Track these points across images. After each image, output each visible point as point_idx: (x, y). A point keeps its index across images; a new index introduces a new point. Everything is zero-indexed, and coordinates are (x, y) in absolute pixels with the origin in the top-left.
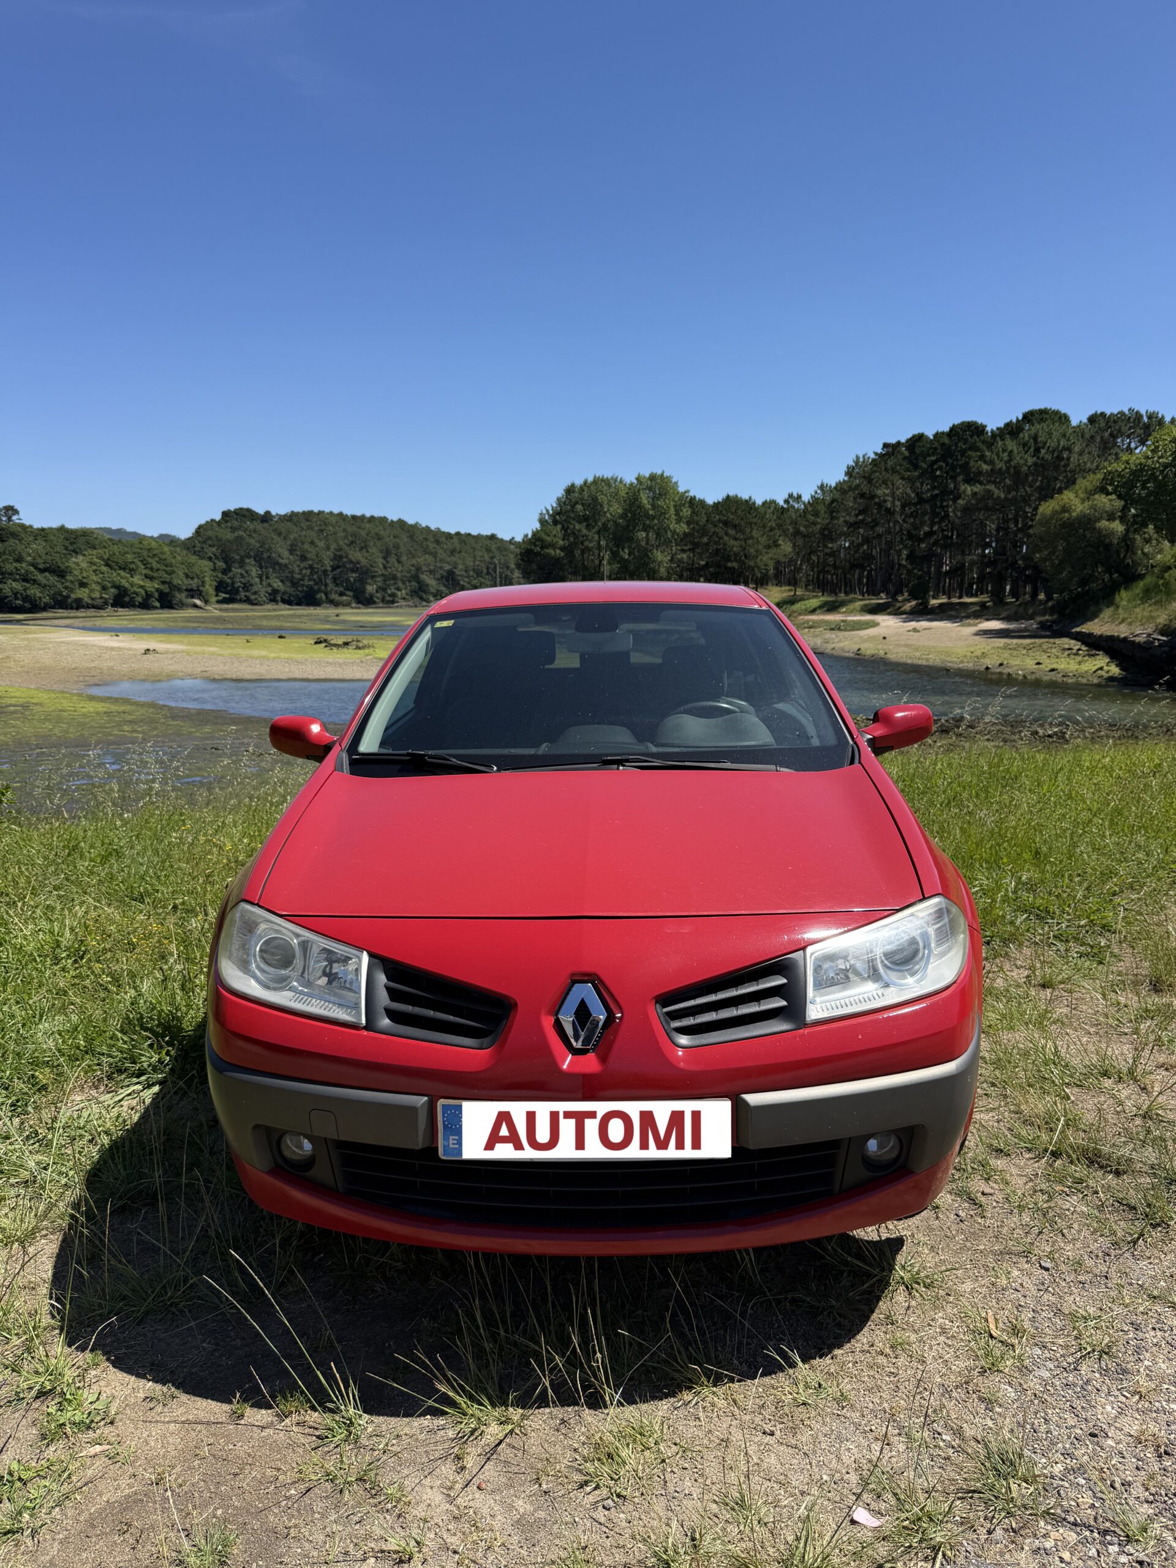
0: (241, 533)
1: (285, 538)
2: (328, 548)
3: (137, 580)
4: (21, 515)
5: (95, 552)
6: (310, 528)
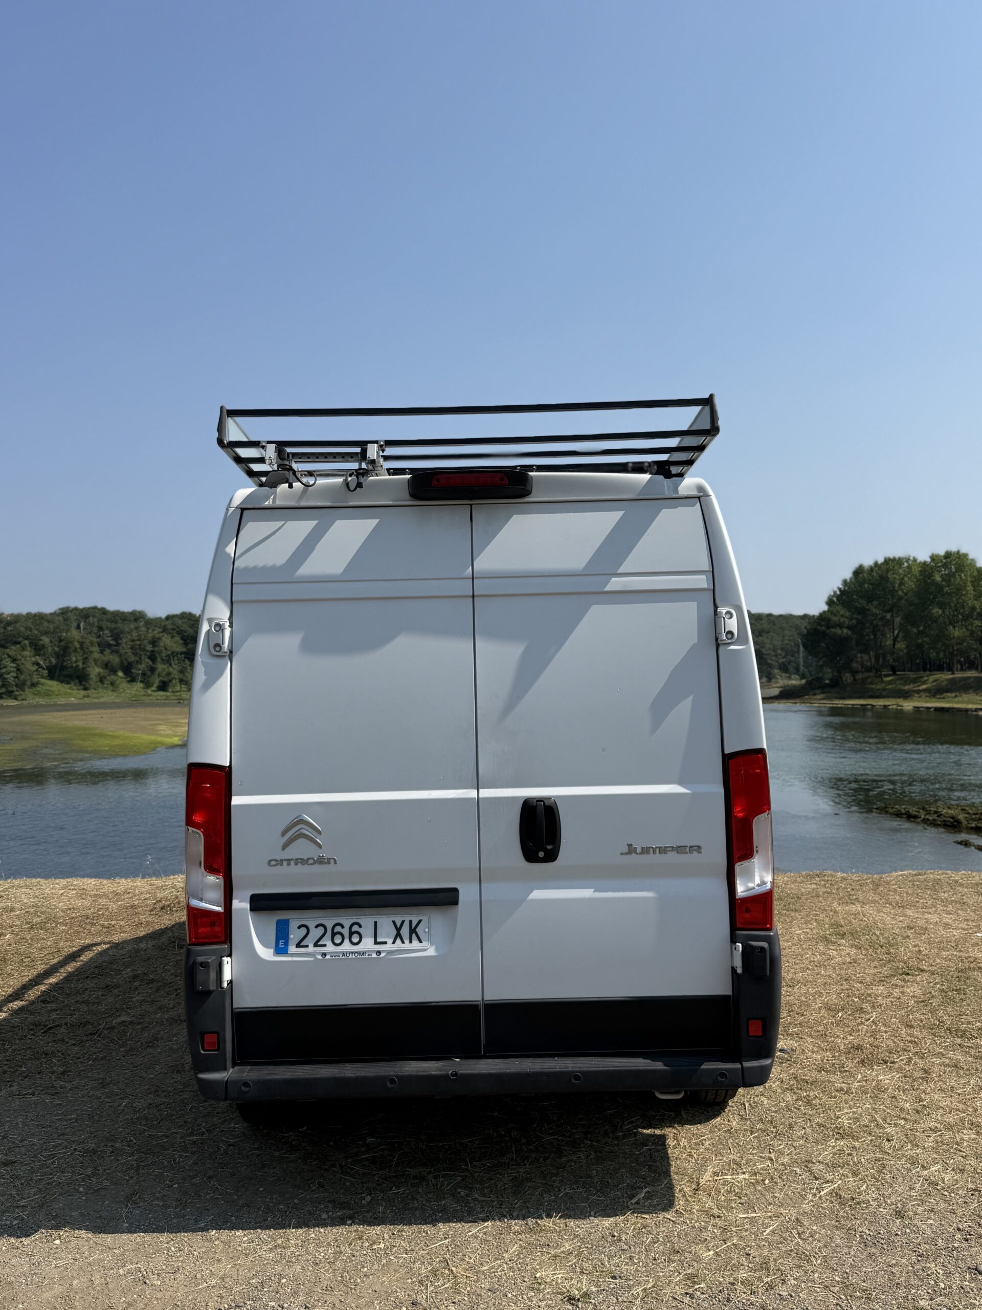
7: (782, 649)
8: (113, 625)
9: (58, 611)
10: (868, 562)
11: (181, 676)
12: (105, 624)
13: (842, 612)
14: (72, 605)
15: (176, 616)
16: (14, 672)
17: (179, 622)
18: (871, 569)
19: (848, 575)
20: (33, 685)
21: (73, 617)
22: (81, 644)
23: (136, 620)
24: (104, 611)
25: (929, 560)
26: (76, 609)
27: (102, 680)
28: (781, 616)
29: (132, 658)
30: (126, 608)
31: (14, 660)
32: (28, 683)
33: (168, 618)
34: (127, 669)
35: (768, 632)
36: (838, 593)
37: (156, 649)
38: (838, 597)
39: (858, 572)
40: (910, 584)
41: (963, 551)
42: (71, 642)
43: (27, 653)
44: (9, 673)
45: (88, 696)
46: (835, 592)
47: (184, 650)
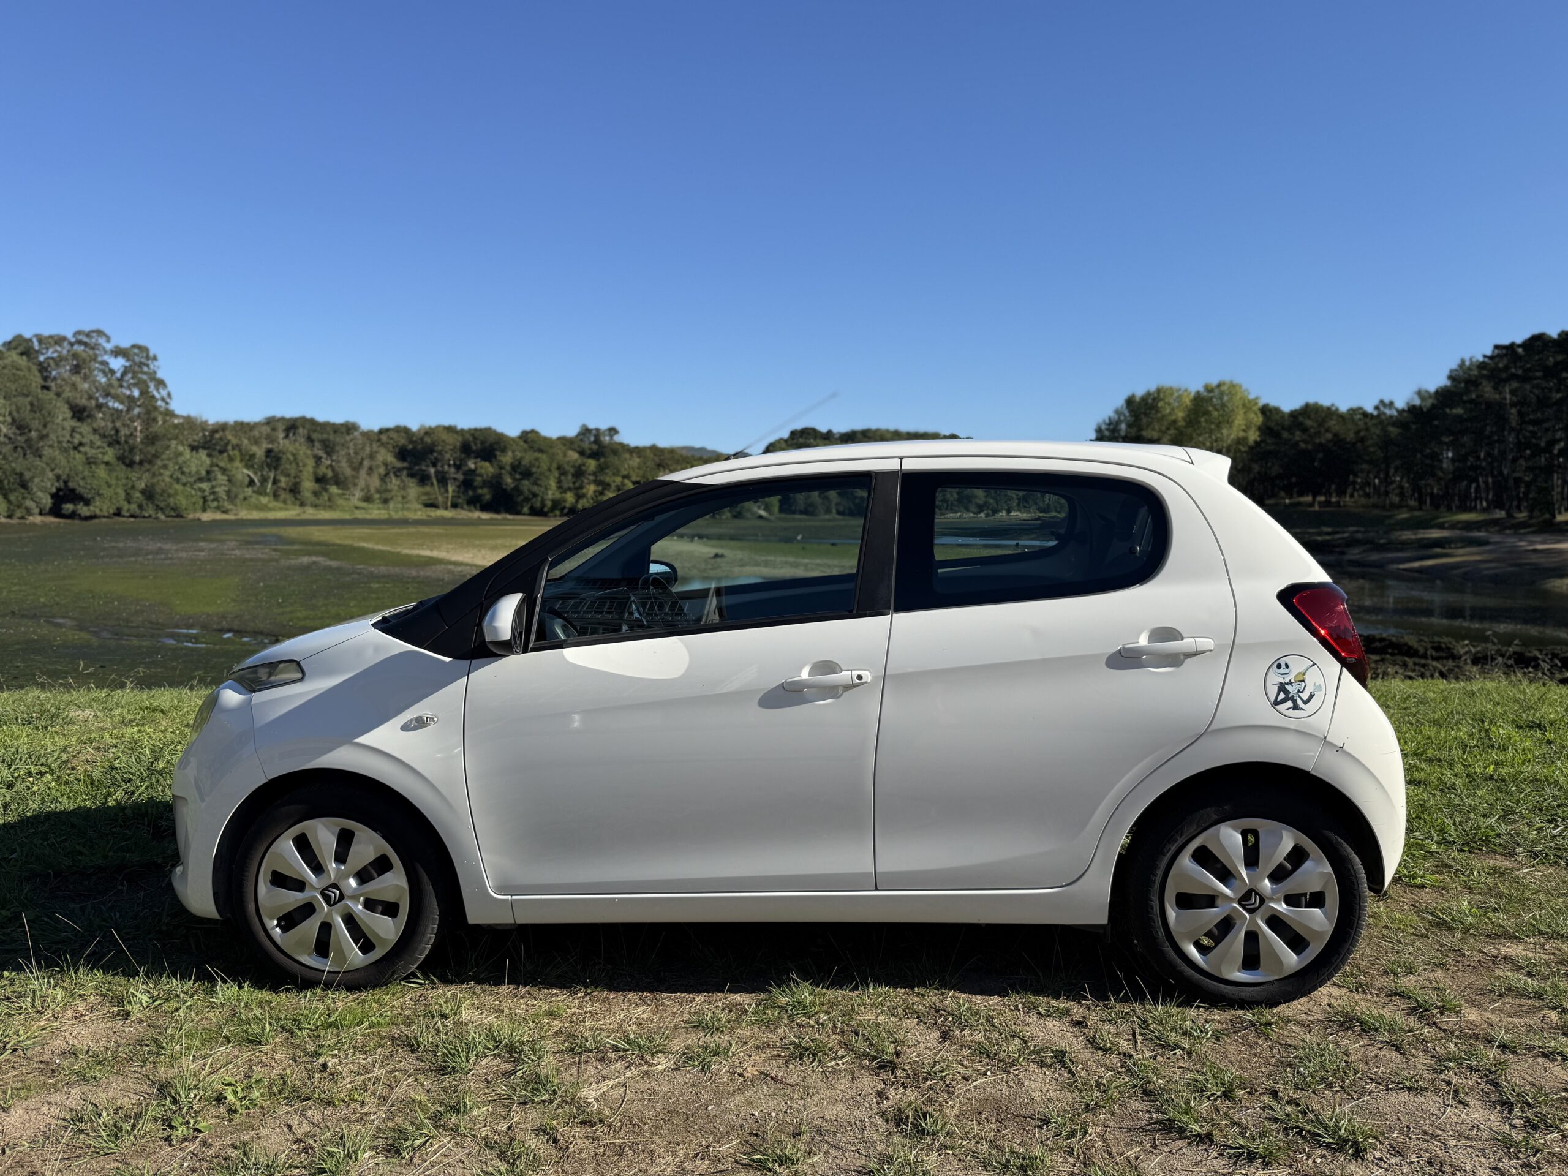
4: (621, 436)
8: (325, 436)
9: (264, 421)
10: (1139, 392)
11: (402, 492)
12: (315, 436)
14: (280, 415)
15: (387, 430)
16: (225, 485)
17: (394, 435)
18: (1143, 399)
19: (1120, 405)
20: (245, 498)
21: (281, 427)
22: (294, 455)
23: (349, 432)
24: (312, 422)
25: (1201, 390)
26: (283, 419)
27: (316, 494)
29: (348, 472)
30: (338, 419)
31: (224, 471)
32: (241, 496)
33: (382, 431)
37: (374, 463)
39: (1130, 402)
40: (1180, 415)
41: (1236, 381)
42: (284, 453)
43: (236, 464)
44: (221, 485)
45: (304, 512)
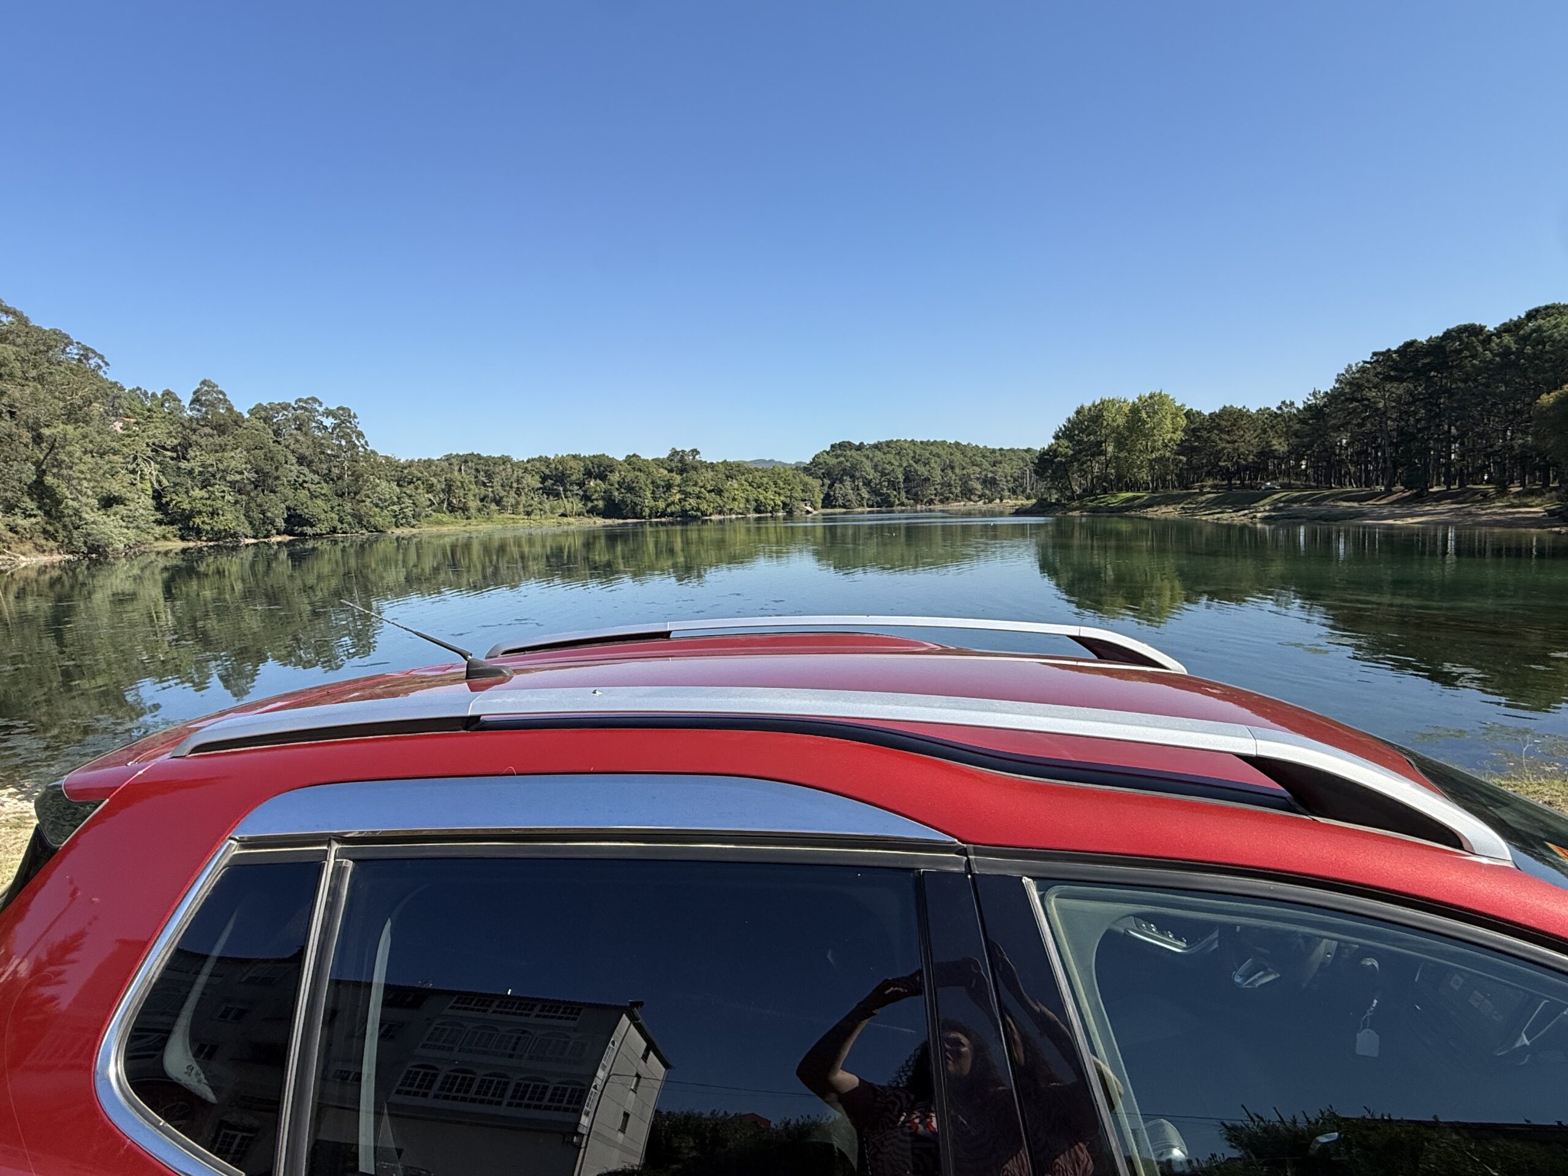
0: (842, 459)
1: (872, 460)
2: (900, 466)
3: (770, 495)
4: (701, 455)
5: (743, 477)
6: (889, 452)
7: (1011, 476)
8: (487, 468)
9: (444, 458)
10: (1087, 404)
11: (540, 506)
12: (480, 467)
13: (1066, 444)
14: (455, 453)
15: (533, 460)
16: (411, 507)
17: (538, 464)
18: (1090, 409)
19: (1072, 415)
20: (427, 516)
21: (456, 462)
22: (462, 483)
23: (504, 463)
24: (479, 457)
25: (1137, 401)
26: (458, 455)
27: (479, 510)
28: (1010, 450)
29: (503, 493)
30: (496, 454)
31: (410, 496)
32: (423, 514)
34: (498, 502)
35: (1001, 463)
36: (1063, 429)
37: (520, 486)
38: (1064, 433)
40: (1121, 421)
41: (1164, 393)
42: (455, 482)
43: (420, 491)
44: (407, 507)
46: (1060, 429)
47: (541, 486)
